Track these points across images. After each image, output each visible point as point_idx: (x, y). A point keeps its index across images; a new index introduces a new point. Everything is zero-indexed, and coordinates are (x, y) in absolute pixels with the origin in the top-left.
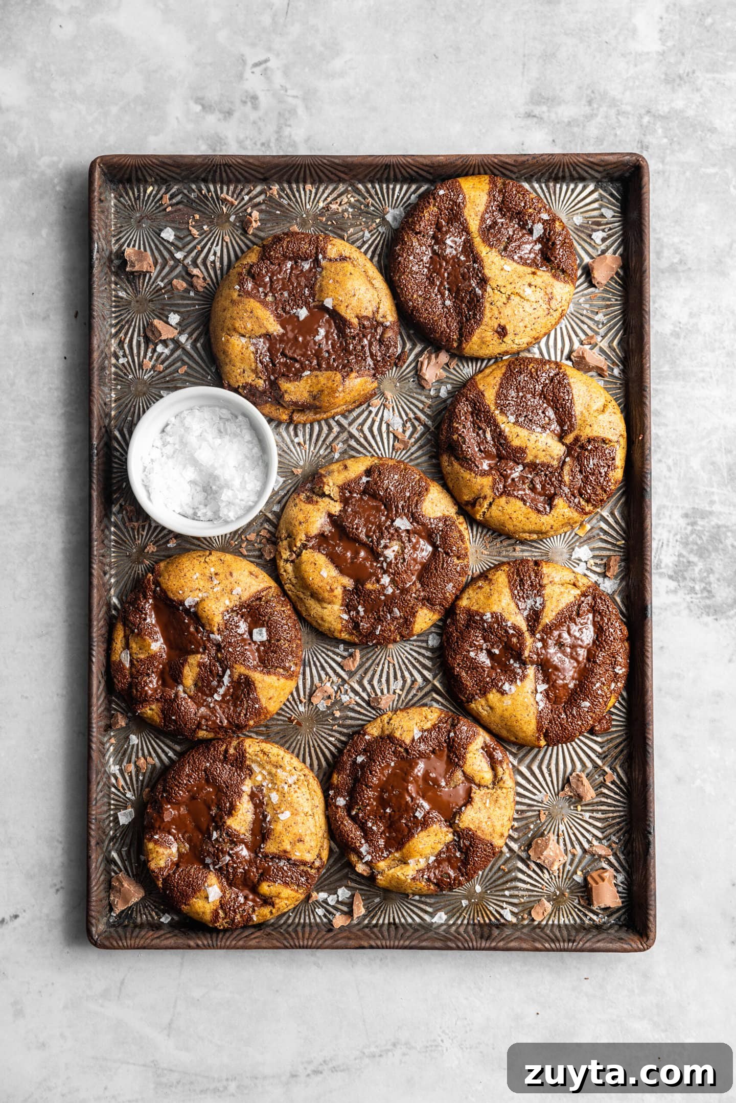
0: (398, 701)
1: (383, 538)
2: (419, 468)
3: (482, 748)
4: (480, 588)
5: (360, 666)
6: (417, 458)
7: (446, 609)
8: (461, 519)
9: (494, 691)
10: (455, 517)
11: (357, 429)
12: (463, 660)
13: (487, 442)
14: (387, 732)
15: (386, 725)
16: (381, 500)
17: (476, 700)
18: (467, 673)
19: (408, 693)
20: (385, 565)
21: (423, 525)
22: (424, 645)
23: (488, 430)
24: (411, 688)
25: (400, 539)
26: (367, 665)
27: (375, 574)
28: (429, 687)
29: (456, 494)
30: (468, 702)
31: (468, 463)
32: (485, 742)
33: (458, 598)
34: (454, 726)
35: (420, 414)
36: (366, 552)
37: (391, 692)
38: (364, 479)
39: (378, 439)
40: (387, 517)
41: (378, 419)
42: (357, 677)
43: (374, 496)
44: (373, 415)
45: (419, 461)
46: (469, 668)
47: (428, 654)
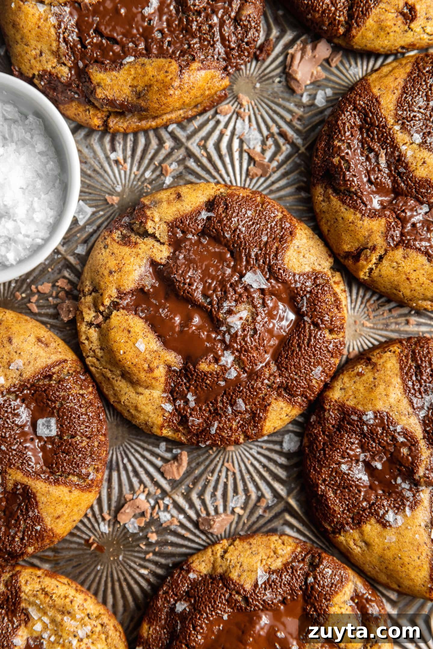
0: (237, 523)
1: (227, 298)
2: (282, 203)
3: (352, 599)
4: (360, 374)
5: (188, 473)
6: (279, 189)
7: (310, 401)
8: (338, 277)
9: (373, 521)
10: (329, 273)
11: (198, 145)
12: (330, 475)
13: (380, 171)
14: (220, 570)
15: (219, 560)
16: (226, 245)
17: (346, 531)
18: (335, 493)
19: (252, 513)
20: (227, 337)
21: (284, 282)
22: (277, 447)
23: (383, 153)
24: (256, 507)
25: (251, 302)
26: (197, 472)
27: (212, 350)
28: (281, 506)
29: (332, 242)
30: (334, 532)
31: (352, 198)
32: (355, 591)
33: (327, 387)
34: (314, 566)
35: (286, 128)
36: (201, 317)
37: (229, 512)
38: (204, 215)
39: (227, 160)
40: (234, 269)
41: (228, 132)
42: (183, 489)
43: (217, 239)
44: (221, 126)
45: (282, 193)
46: (339, 486)
47: (282, 460)
